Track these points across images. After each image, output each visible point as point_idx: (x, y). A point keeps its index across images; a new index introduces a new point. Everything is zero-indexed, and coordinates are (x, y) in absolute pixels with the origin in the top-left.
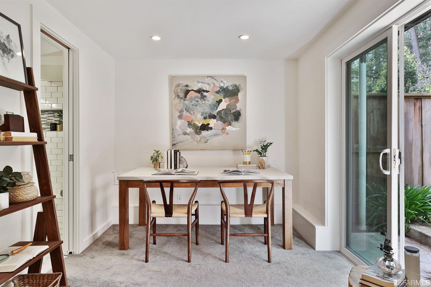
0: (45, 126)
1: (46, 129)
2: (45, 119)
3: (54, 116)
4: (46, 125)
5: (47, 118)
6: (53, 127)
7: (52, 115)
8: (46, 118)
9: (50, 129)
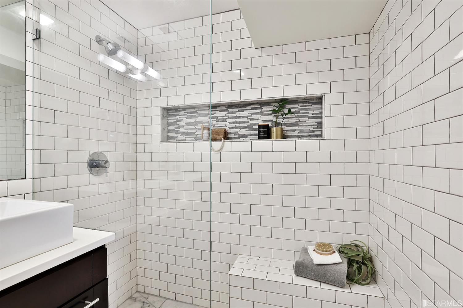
0: (246, 131)
1: (247, 137)
2: (246, 120)
3: (262, 113)
4: (248, 129)
5: (249, 116)
6: (264, 132)
7: (258, 111)
8: (247, 117)
9: (257, 137)
